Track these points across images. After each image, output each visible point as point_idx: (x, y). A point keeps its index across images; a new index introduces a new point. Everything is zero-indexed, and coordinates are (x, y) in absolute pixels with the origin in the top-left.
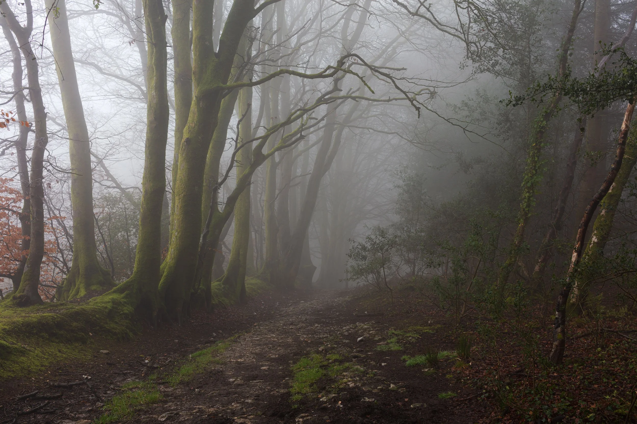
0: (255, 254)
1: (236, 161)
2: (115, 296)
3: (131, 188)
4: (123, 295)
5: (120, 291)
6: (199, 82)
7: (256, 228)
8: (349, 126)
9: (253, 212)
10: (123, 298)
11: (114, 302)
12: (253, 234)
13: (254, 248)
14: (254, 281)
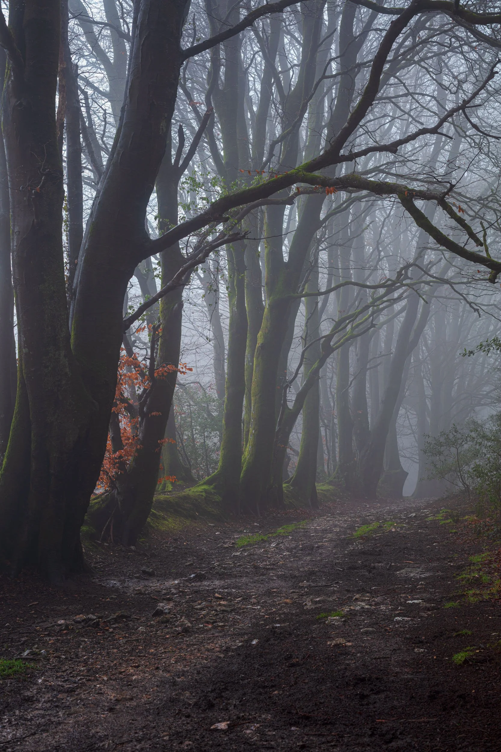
0: (326, 457)
1: (306, 358)
2: (206, 487)
3: (192, 383)
4: (212, 487)
5: (208, 483)
6: (271, 292)
7: (326, 421)
8: (436, 297)
9: (321, 403)
10: (213, 489)
11: (205, 491)
12: (322, 429)
13: (325, 448)
14: (324, 488)
